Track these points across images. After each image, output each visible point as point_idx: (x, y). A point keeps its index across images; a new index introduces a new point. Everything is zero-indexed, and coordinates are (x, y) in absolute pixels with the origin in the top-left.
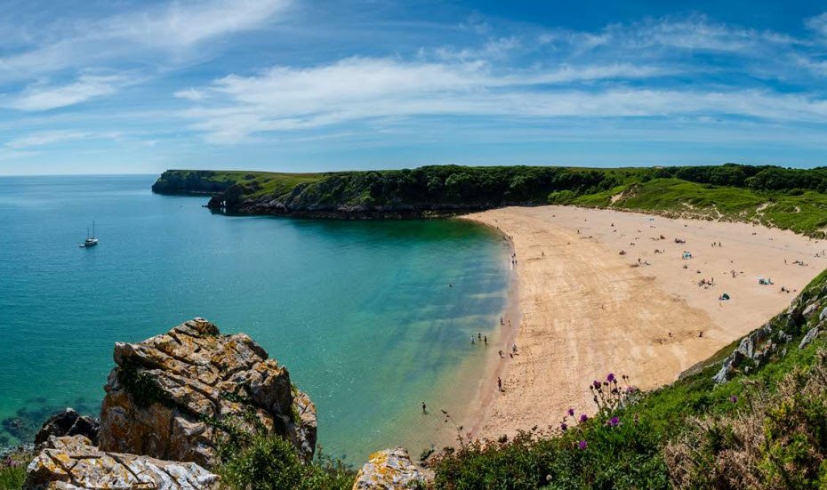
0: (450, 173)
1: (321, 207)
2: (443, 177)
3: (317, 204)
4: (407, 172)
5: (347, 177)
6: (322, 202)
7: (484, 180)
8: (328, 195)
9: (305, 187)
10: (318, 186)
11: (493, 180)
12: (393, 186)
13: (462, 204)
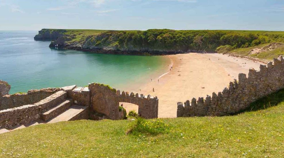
0: (161, 33)
1: (96, 47)
2: (156, 35)
3: (94, 46)
4: (139, 32)
5: (110, 33)
6: (97, 45)
7: (178, 37)
8: (100, 42)
9: (91, 37)
10: (96, 37)
11: (183, 37)
12: (130, 39)
13: (164, 50)
